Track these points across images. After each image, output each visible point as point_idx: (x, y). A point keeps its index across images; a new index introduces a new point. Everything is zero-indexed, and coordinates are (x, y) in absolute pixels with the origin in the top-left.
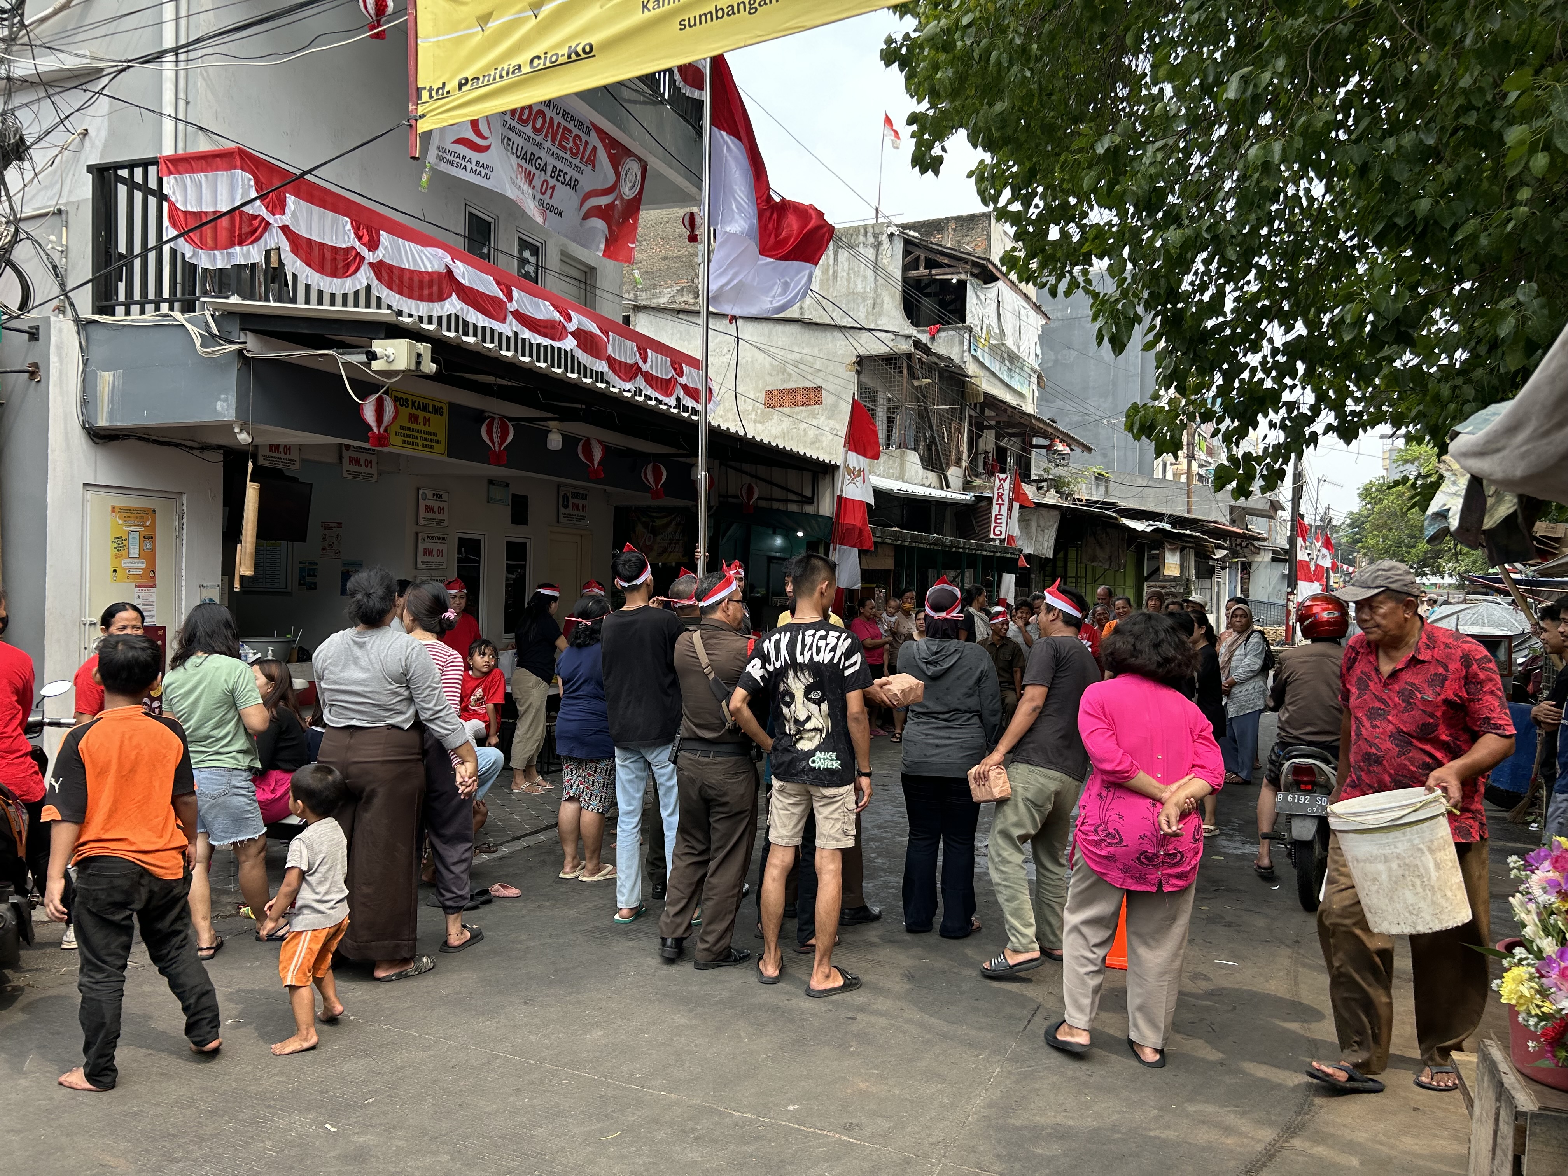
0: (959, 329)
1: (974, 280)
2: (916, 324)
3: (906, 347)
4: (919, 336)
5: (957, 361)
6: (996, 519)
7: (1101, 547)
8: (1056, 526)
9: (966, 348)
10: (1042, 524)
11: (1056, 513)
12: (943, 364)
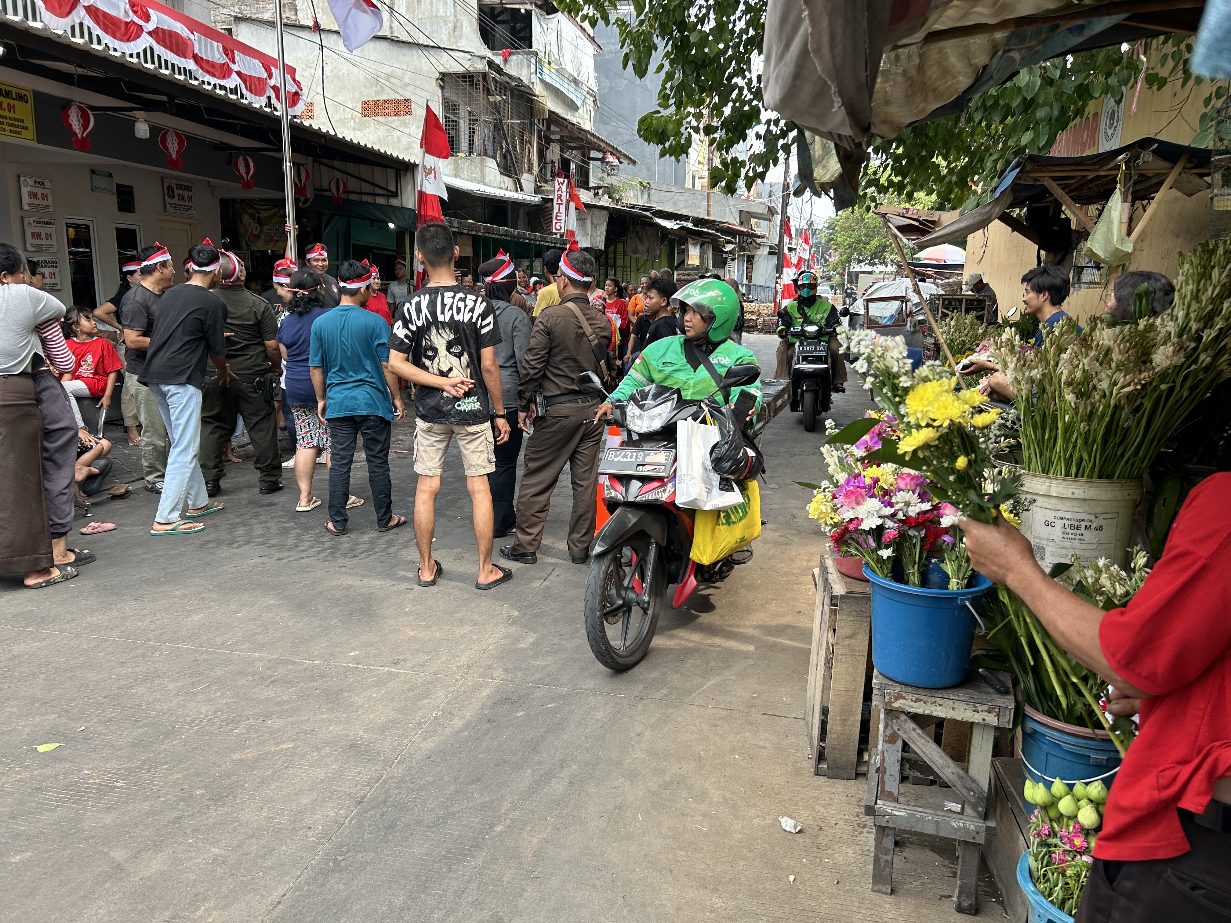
0: (527, 53)
1: (538, 11)
2: (492, 48)
3: (481, 66)
4: (494, 58)
5: (526, 81)
6: (557, 216)
7: (642, 242)
8: (605, 224)
9: (533, 70)
10: (595, 222)
11: (605, 213)
12: (514, 84)
